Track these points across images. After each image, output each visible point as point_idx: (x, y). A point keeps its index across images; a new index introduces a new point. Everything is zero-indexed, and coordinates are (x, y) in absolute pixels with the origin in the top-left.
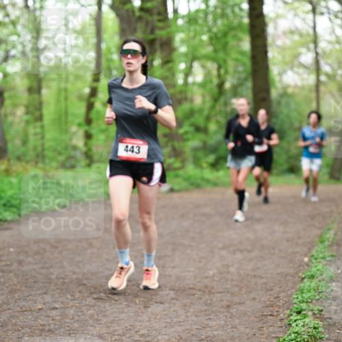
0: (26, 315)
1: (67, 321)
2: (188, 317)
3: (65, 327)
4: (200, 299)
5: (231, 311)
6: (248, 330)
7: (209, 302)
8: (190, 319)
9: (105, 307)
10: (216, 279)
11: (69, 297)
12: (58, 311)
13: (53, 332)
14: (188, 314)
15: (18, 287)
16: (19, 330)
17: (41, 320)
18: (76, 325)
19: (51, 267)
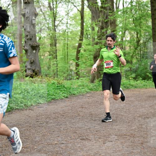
0: (50, 146)
1: (68, 149)
2: (123, 148)
3: (67, 152)
4: (129, 140)
5: (144, 145)
6: (151, 154)
7: (133, 141)
8: (124, 149)
9: (85, 143)
10: (136, 130)
11: (69, 138)
12: (64, 144)
13: (62, 154)
14: (124, 147)
15: (46, 134)
16: (47, 153)
17: (57, 149)
18: (72, 151)
19: (61, 125)
